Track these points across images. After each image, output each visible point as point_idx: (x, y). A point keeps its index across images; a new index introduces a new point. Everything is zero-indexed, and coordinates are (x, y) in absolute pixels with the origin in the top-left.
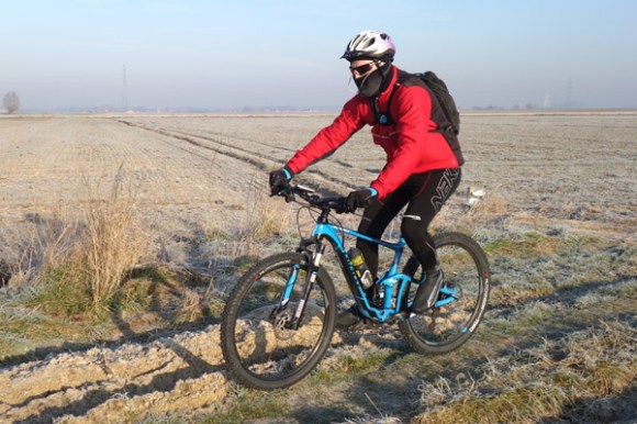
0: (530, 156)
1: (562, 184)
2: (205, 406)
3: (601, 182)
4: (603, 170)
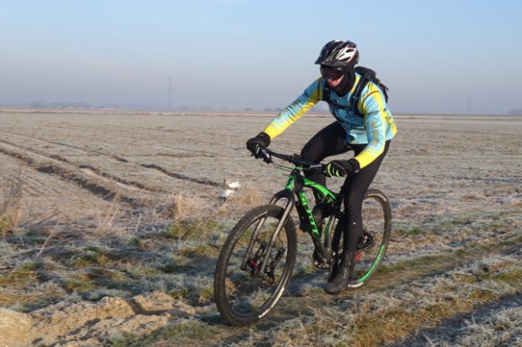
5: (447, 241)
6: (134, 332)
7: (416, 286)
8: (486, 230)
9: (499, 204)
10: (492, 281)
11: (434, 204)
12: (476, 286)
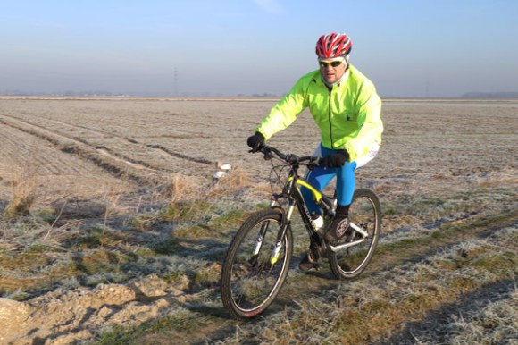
5: (421, 222)
6: (124, 324)
7: (397, 273)
8: (457, 210)
9: (466, 184)
10: (472, 268)
11: (406, 183)
12: (457, 273)
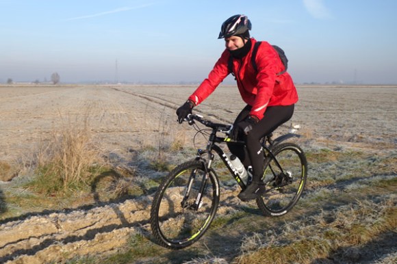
0: (331, 108)
1: (346, 123)
2: (112, 249)
3: (368, 122)
4: (370, 116)
